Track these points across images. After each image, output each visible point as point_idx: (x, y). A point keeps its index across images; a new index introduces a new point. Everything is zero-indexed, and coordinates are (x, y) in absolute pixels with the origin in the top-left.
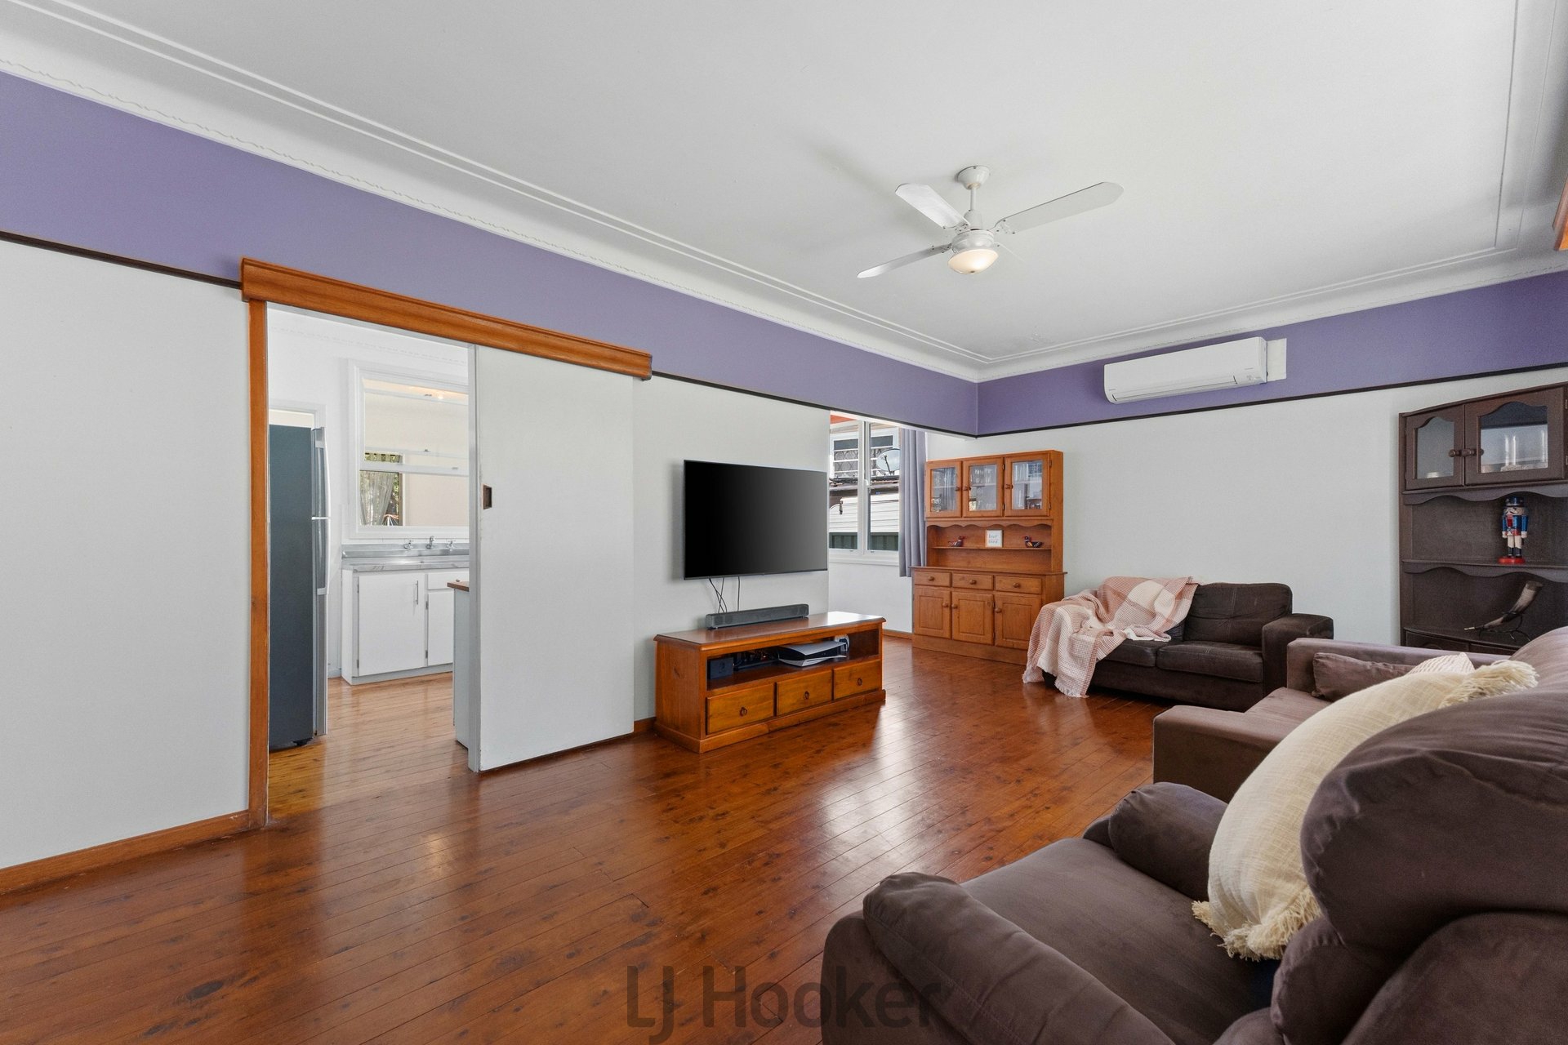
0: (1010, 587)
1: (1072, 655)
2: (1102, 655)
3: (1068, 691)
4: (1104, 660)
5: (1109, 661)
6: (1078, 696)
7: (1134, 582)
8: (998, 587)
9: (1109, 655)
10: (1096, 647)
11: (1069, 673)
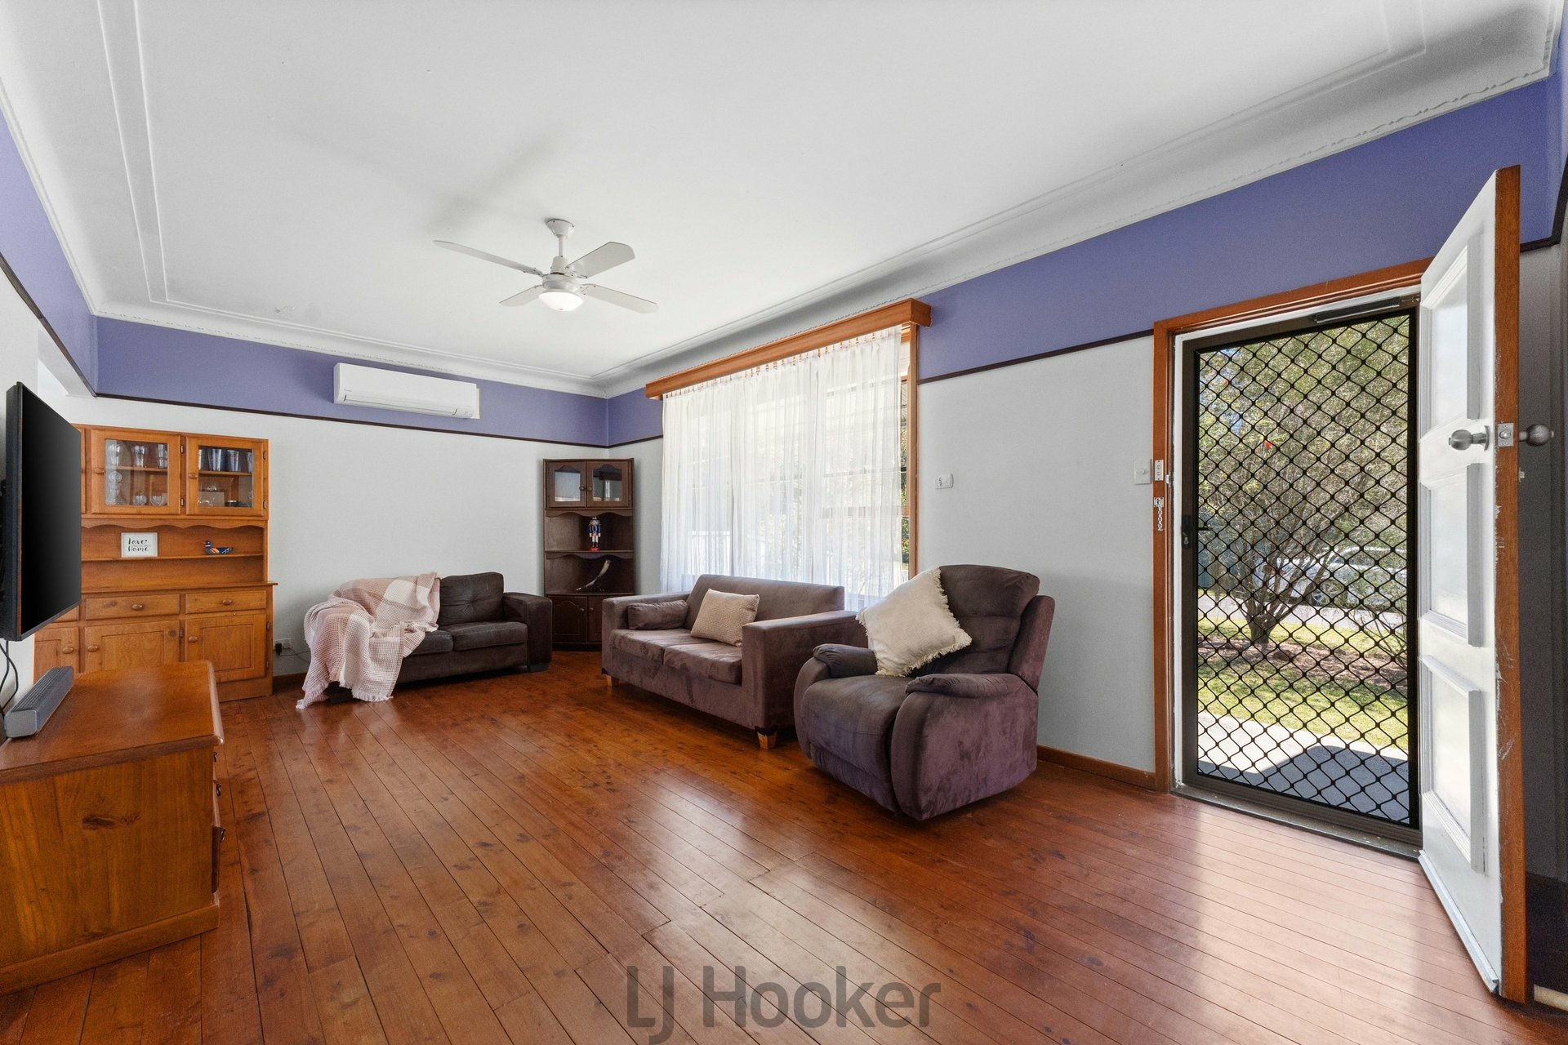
0: (213, 606)
1: (376, 660)
2: (407, 652)
3: (374, 698)
4: (410, 656)
5: (416, 656)
6: (387, 699)
7: (386, 583)
8: (188, 607)
9: (415, 651)
10: (401, 645)
11: (377, 679)
